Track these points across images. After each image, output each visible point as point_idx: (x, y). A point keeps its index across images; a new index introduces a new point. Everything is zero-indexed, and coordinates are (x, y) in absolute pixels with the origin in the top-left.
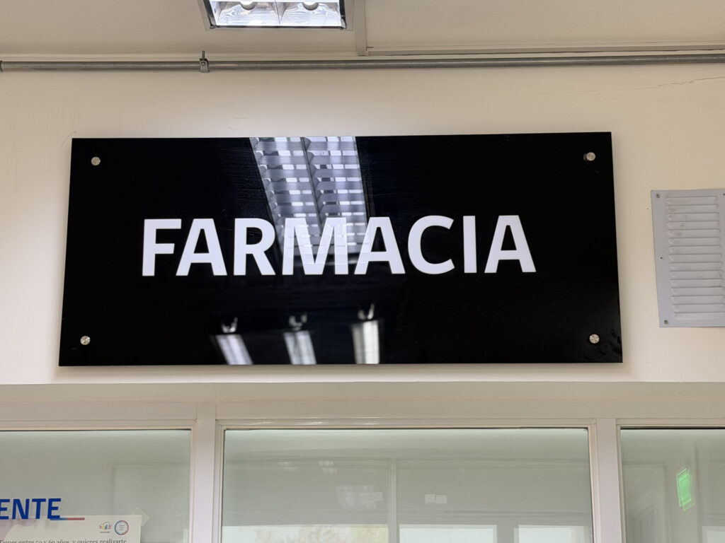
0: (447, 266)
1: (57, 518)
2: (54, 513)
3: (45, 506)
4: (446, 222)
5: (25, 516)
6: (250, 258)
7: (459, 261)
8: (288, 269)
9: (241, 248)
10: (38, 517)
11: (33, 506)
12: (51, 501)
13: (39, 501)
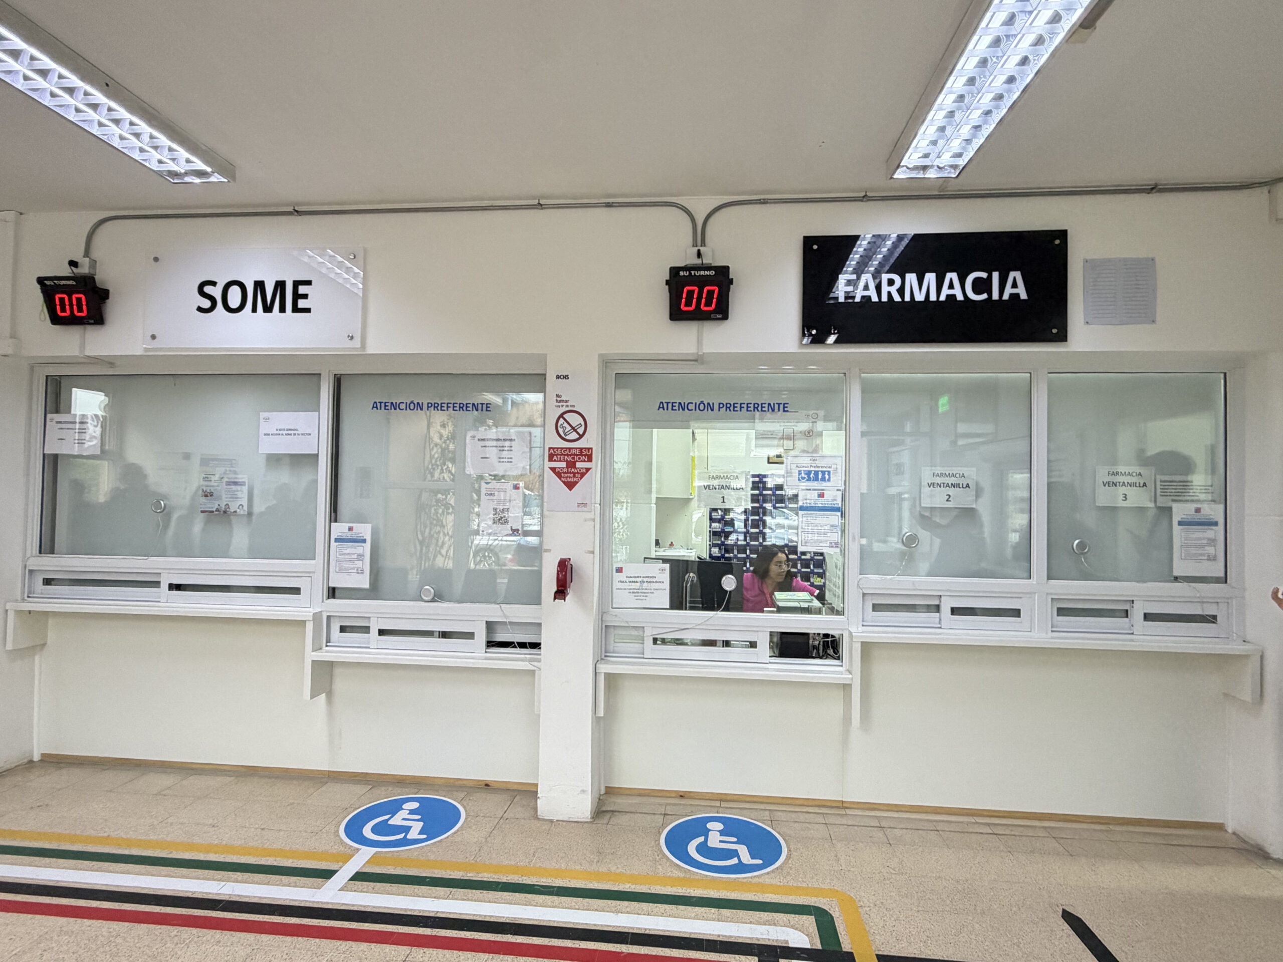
0: (984, 296)
1: (787, 411)
2: (786, 409)
3: (781, 406)
4: (984, 275)
5: (773, 410)
6: (889, 293)
7: (990, 294)
8: (907, 298)
9: (885, 289)
10: (779, 410)
11: (776, 406)
12: (784, 404)
13: (779, 404)
